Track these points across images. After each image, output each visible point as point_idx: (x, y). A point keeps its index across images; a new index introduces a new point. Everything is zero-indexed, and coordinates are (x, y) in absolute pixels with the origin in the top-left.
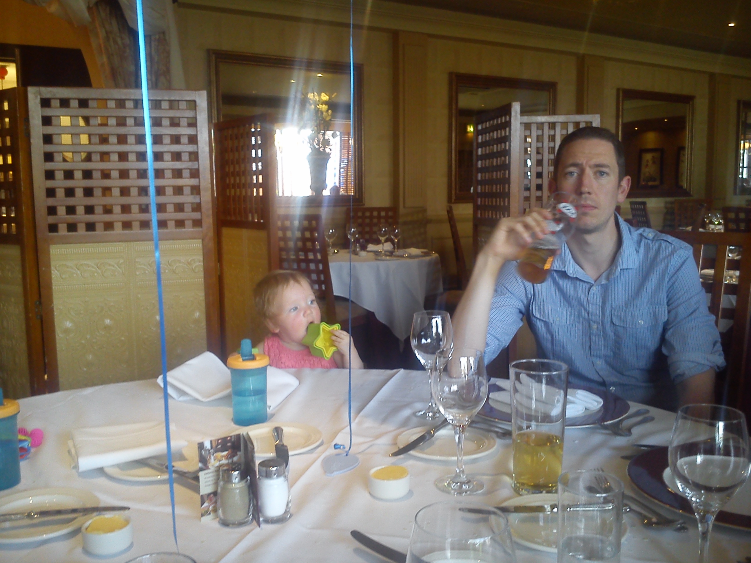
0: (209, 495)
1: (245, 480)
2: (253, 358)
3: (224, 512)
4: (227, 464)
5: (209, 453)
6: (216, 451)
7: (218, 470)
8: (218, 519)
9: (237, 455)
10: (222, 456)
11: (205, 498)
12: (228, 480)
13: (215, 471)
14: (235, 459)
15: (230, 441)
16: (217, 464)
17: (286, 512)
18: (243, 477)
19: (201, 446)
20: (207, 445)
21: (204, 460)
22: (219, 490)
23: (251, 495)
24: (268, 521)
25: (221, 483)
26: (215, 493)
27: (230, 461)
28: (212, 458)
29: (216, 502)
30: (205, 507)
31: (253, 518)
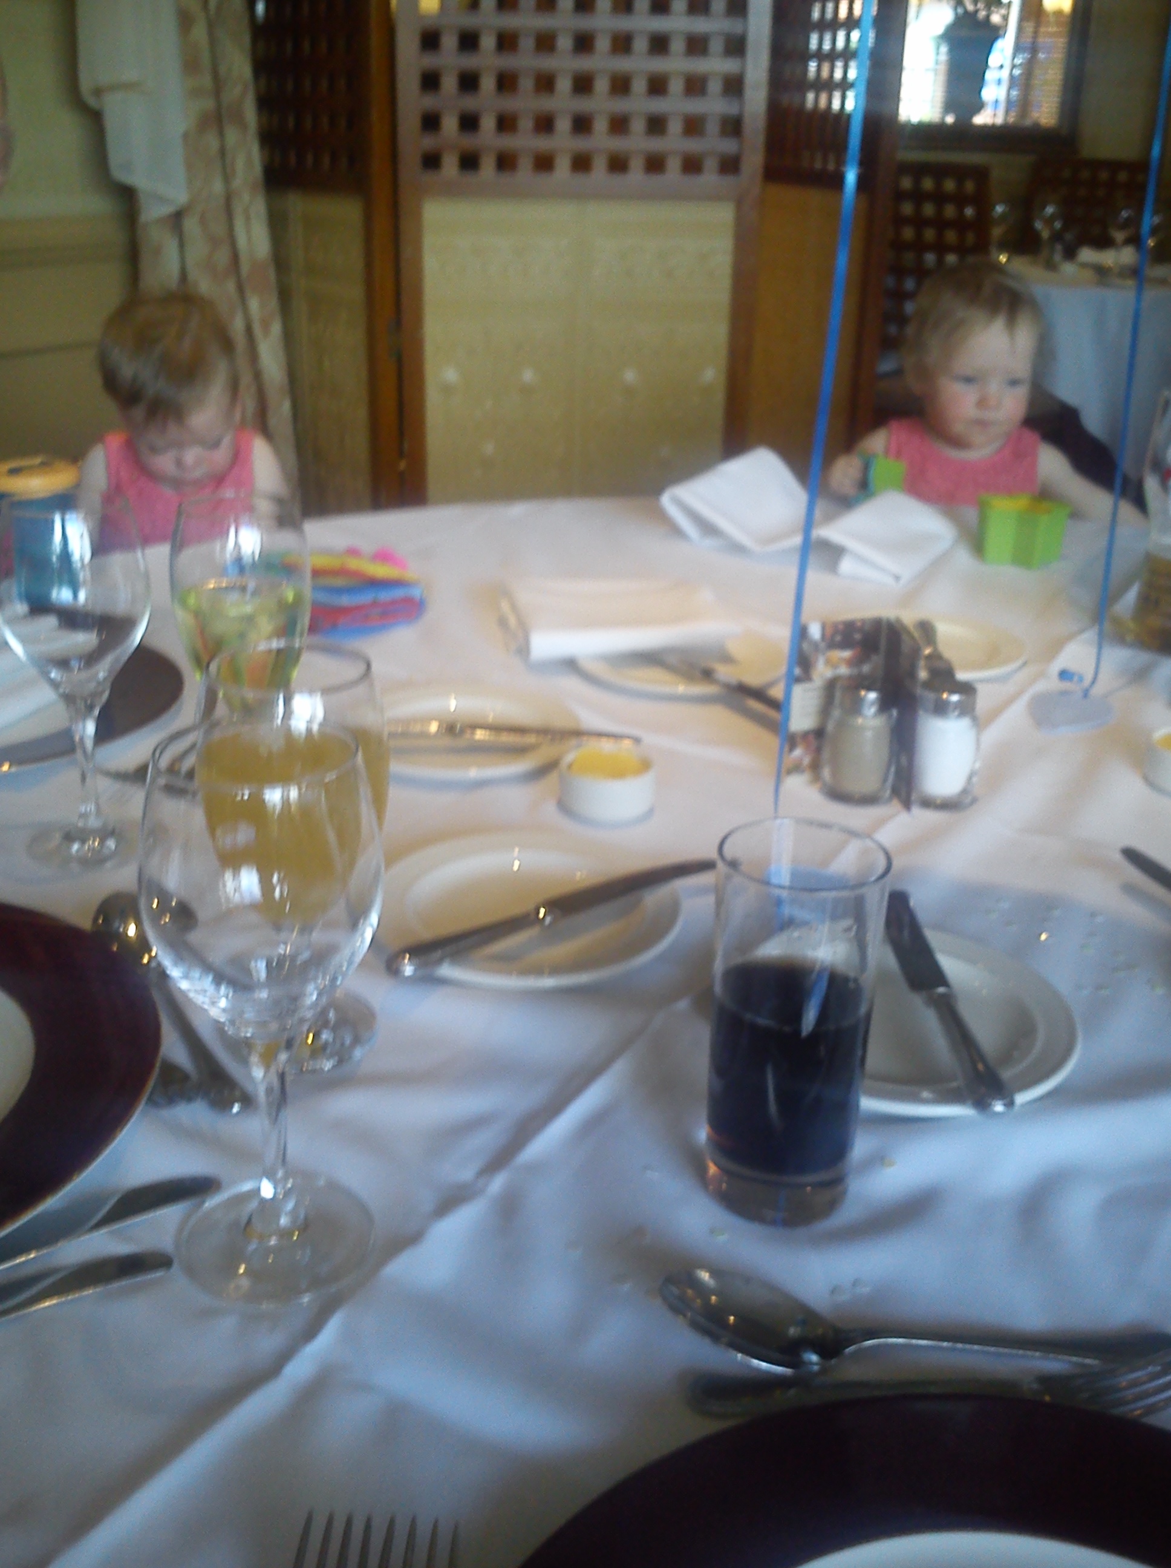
0: (805, 735)
1: (887, 714)
3: (834, 774)
4: (850, 678)
5: (817, 649)
6: (830, 648)
7: (831, 686)
9: (870, 660)
10: (842, 659)
11: (799, 739)
12: (856, 707)
15: (860, 630)
16: (829, 673)
17: (965, 792)
18: (884, 705)
20: (815, 631)
21: (805, 662)
23: (896, 746)
24: (928, 803)
25: (836, 713)
26: (819, 733)
27: (855, 671)
28: (822, 659)
29: (818, 751)
30: (795, 757)
31: (895, 792)
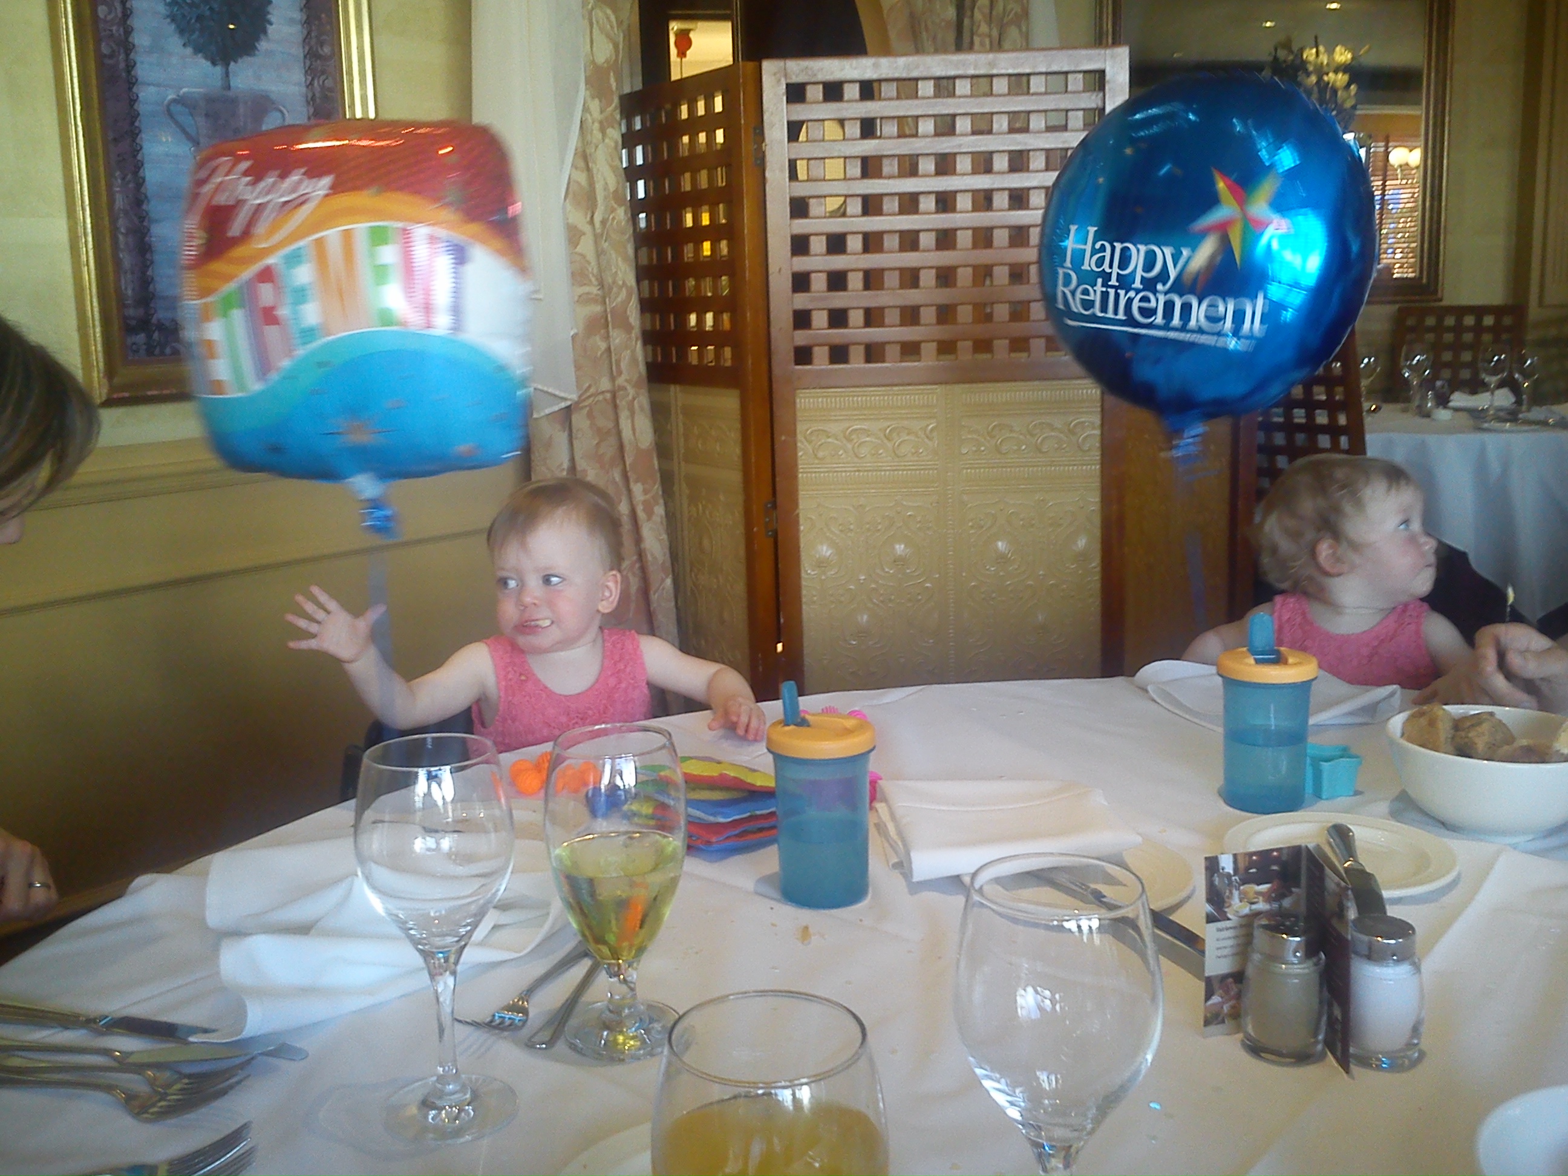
0: (1223, 978)
2: (1279, 660)
4: (1268, 914)
5: (1230, 883)
7: (1248, 923)
14: (1287, 903)
15: (1277, 861)
16: (1246, 910)
17: (1410, 1046)
18: (1310, 951)
19: (1212, 865)
20: (1227, 864)
23: (1326, 994)
24: (1370, 1061)
25: (1256, 956)
26: (1238, 977)
27: (1275, 906)
29: (1239, 996)
30: (1214, 1004)
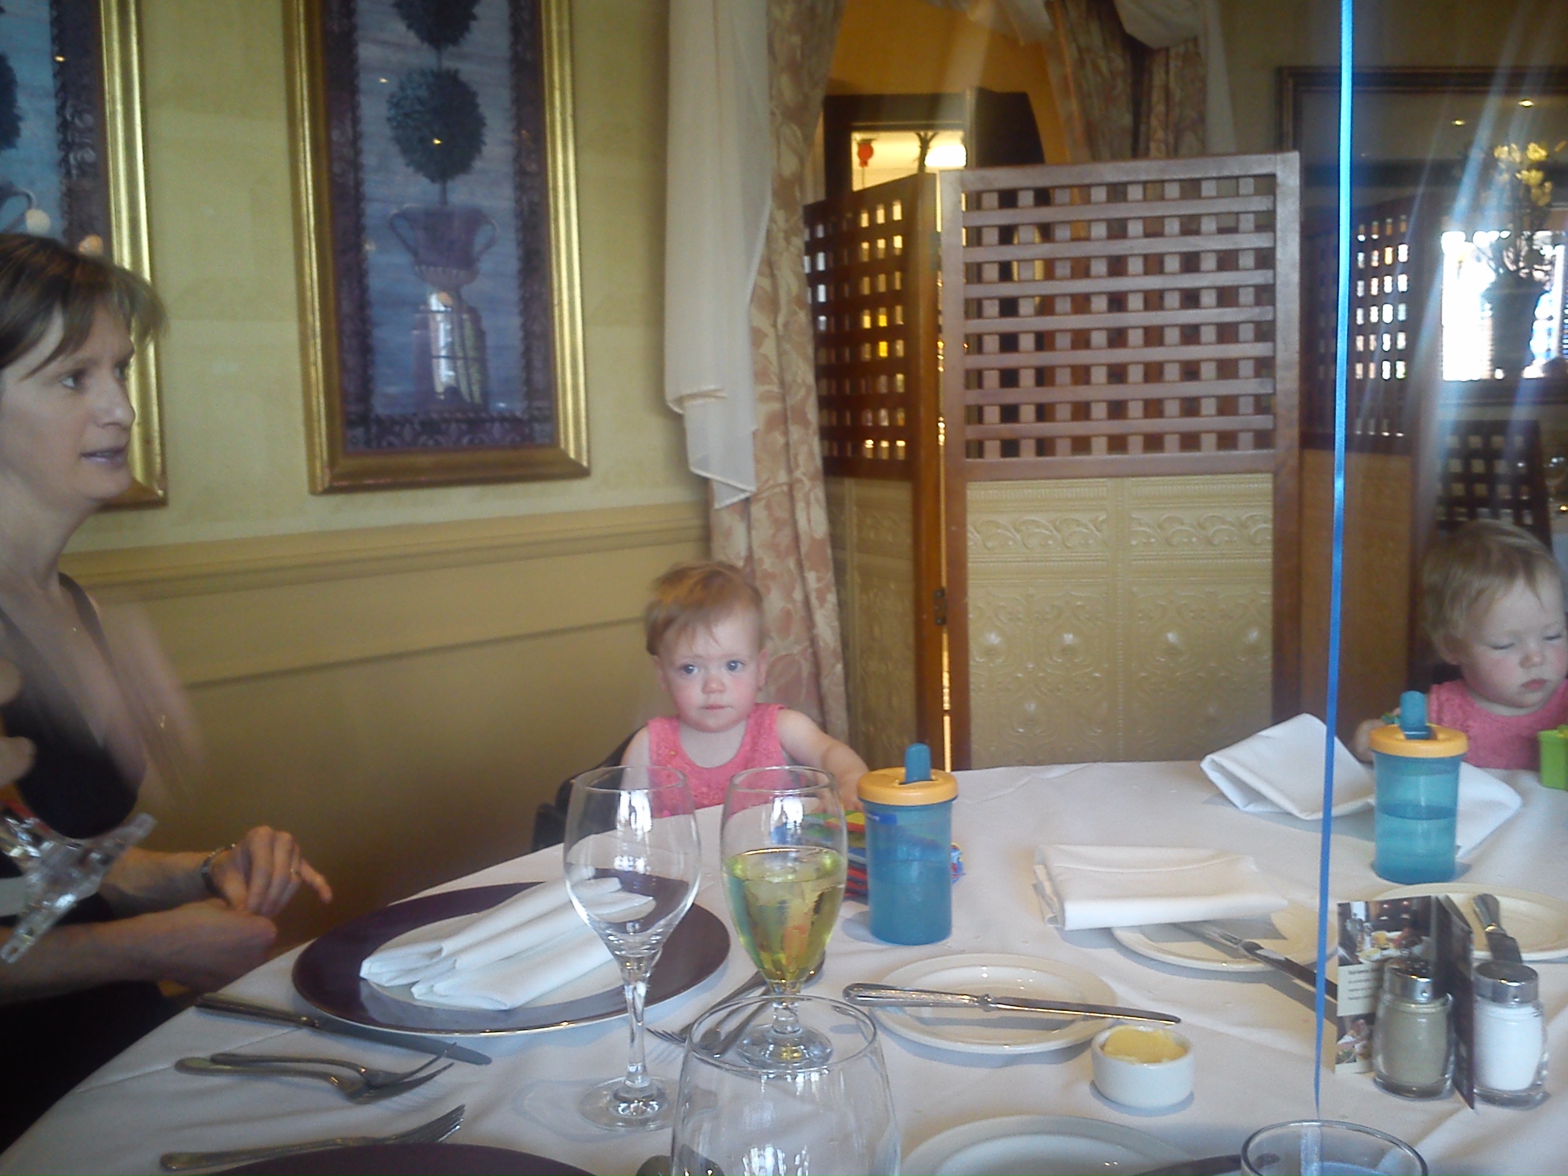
0: (1356, 1018)
1: (1442, 1000)
2: (1429, 736)
3: (1389, 1061)
4: (1400, 960)
5: (1362, 930)
6: (1376, 928)
7: (1380, 967)
8: (1372, 1074)
9: (1421, 941)
10: (1390, 940)
11: (1348, 1024)
12: (1406, 992)
13: (1373, 970)
14: (1417, 950)
15: (1408, 910)
16: (1377, 955)
17: (1534, 1086)
18: (1438, 992)
19: (1345, 912)
20: (1359, 910)
21: (1349, 943)
22: (1381, 1013)
23: (1454, 1035)
24: (1493, 1098)
25: (1387, 997)
26: (1370, 1018)
27: (1406, 952)
28: (1367, 939)
29: (1370, 1037)
30: (1347, 1043)
31: (1457, 1085)
